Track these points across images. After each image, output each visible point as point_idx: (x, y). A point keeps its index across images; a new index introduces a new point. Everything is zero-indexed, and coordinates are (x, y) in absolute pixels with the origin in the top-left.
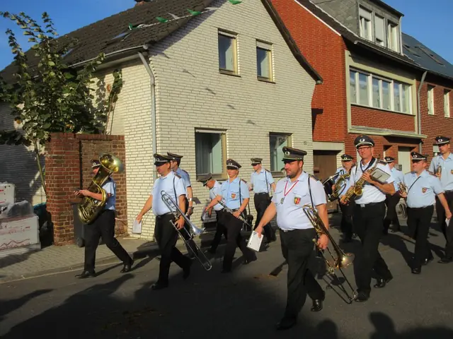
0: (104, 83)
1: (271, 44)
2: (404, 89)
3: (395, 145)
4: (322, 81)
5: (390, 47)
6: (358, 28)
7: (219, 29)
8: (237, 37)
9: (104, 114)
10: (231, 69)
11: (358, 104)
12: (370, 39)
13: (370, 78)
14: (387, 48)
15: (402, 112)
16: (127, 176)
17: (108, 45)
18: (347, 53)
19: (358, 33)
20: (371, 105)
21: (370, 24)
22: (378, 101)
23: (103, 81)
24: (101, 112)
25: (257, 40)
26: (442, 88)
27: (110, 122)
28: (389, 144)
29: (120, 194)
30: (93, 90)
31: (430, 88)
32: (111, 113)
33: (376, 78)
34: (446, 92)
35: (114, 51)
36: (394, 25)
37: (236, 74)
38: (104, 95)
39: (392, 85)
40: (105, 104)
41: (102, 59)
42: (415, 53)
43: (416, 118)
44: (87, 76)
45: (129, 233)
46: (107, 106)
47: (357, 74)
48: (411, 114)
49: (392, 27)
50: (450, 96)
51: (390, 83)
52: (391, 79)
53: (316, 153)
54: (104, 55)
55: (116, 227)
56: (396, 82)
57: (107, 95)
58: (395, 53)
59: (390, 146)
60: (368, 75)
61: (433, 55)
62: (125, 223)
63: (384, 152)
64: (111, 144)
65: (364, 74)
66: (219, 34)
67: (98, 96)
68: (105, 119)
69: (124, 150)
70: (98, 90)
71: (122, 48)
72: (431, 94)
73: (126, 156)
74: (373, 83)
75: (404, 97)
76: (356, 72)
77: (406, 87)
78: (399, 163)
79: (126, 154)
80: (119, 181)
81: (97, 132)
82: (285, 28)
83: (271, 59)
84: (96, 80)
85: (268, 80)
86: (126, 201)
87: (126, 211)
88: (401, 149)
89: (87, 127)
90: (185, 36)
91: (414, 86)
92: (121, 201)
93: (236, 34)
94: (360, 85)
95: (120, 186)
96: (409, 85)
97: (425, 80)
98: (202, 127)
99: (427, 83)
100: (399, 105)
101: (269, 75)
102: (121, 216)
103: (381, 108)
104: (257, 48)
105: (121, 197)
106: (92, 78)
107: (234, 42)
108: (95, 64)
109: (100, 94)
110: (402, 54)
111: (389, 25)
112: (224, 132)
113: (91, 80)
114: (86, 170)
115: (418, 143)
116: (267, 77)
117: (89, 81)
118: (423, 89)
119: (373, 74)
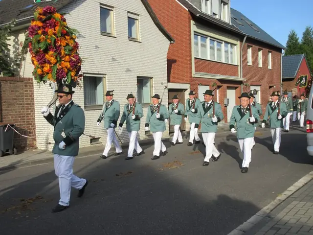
0: (18, 40)
1: (138, 15)
2: (232, 47)
3: (225, 86)
4: (174, 41)
5: (222, 19)
6: (200, 5)
7: (101, 4)
8: (114, 9)
9: (18, 62)
10: (110, 33)
11: (200, 57)
12: (209, 13)
13: (208, 40)
14: (220, 19)
15: (230, 63)
16: (35, 107)
17: (21, 13)
18: (192, 22)
19: (201, 9)
20: (209, 58)
21: (208, 2)
22: (214, 55)
23: (17, 39)
24: (16, 61)
25: (128, 12)
26: (257, 47)
27: (23, 68)
28: (220, 84)
29: (30, 119)
30: (10, 45)
31: (249, 47)
32: (23, 62)
33: (213, 39)
34: (260, 50)
35: (25, 17)
36: (225, 4)
37: (113, 36)
38: (18, 49)
39: (223, 45)
40: (19, 55)
41: (15, 23)
42: (240, 23)
43: (239, 67)
44: (4, 35)
45: (37, 146)
46: (20, 57)
47: (199, 37)
48: (236, 64)
49: (224, 5)
50: (263, 52)
51: (222, 43)
52: (223, 41)
53: (170, 90)
54: (16, 20)
55: (28, 142)
56: (226, 42)
57: (21, 48)
58: (225, 23)
59: (221, 86)
60: (207, 38)
61: (253, 24)
62: (35, 139)
63: (218, 91)
64: (23, 83)
65: (204, 37)
66: (101, 7)
67: (14, 49)
68: (19, 66)
69: (33, 88)
70: (14, 45)
71: (30, 15)
72: (250, 51)
73: (35, 93)
74: (210, 43)
75: (231, 53)
76: (198, 35)
77: (233, 46)
78: (228, 98)
79: (34, 91)
80: (30, 110)
81: (13, 75)
82: (148, 4)
83: (138, 25)
84: (12, 38)
85: (136, 40)
86: (35, 124)
87: (35, 131)
88: (229, 88)
89: (6, 72)
90: (75, 8)
91: (239, 46)
92: (31, 124)
93: (113, 7)
94: (201, 44)
95: (30, 114)
96: (235, 45)
97: (246, 42)
98: (88, 72)
99: (247, 44)
100: (228, 58)
101: (137, 37)
102: (31, 134)
103: (216, 60)
104: (128, 17)
105: (31, 121)
106: (8, 36)
107: (111, 12)
108: (10, 27)
109: (16, 48)
110: (231, 24)
111: (222, 4)
112: (104, 76)
113: (8, 38)
114: (5, 102)
115: (241, 84)
116: (136, 38)
117: (7, 39)
118: (244, 48)
119: (210, 37)
